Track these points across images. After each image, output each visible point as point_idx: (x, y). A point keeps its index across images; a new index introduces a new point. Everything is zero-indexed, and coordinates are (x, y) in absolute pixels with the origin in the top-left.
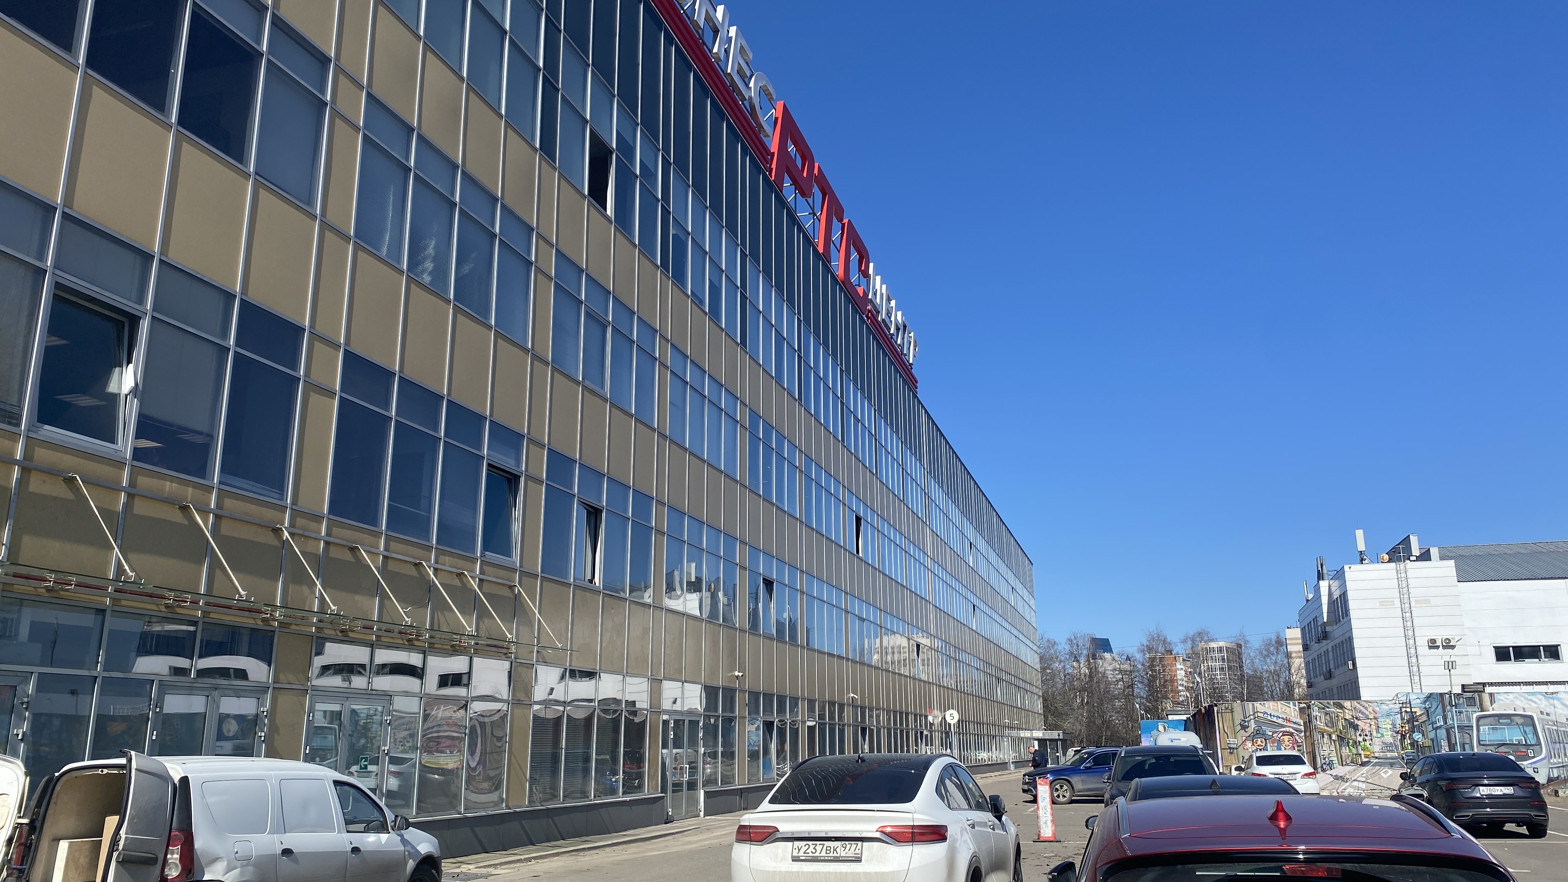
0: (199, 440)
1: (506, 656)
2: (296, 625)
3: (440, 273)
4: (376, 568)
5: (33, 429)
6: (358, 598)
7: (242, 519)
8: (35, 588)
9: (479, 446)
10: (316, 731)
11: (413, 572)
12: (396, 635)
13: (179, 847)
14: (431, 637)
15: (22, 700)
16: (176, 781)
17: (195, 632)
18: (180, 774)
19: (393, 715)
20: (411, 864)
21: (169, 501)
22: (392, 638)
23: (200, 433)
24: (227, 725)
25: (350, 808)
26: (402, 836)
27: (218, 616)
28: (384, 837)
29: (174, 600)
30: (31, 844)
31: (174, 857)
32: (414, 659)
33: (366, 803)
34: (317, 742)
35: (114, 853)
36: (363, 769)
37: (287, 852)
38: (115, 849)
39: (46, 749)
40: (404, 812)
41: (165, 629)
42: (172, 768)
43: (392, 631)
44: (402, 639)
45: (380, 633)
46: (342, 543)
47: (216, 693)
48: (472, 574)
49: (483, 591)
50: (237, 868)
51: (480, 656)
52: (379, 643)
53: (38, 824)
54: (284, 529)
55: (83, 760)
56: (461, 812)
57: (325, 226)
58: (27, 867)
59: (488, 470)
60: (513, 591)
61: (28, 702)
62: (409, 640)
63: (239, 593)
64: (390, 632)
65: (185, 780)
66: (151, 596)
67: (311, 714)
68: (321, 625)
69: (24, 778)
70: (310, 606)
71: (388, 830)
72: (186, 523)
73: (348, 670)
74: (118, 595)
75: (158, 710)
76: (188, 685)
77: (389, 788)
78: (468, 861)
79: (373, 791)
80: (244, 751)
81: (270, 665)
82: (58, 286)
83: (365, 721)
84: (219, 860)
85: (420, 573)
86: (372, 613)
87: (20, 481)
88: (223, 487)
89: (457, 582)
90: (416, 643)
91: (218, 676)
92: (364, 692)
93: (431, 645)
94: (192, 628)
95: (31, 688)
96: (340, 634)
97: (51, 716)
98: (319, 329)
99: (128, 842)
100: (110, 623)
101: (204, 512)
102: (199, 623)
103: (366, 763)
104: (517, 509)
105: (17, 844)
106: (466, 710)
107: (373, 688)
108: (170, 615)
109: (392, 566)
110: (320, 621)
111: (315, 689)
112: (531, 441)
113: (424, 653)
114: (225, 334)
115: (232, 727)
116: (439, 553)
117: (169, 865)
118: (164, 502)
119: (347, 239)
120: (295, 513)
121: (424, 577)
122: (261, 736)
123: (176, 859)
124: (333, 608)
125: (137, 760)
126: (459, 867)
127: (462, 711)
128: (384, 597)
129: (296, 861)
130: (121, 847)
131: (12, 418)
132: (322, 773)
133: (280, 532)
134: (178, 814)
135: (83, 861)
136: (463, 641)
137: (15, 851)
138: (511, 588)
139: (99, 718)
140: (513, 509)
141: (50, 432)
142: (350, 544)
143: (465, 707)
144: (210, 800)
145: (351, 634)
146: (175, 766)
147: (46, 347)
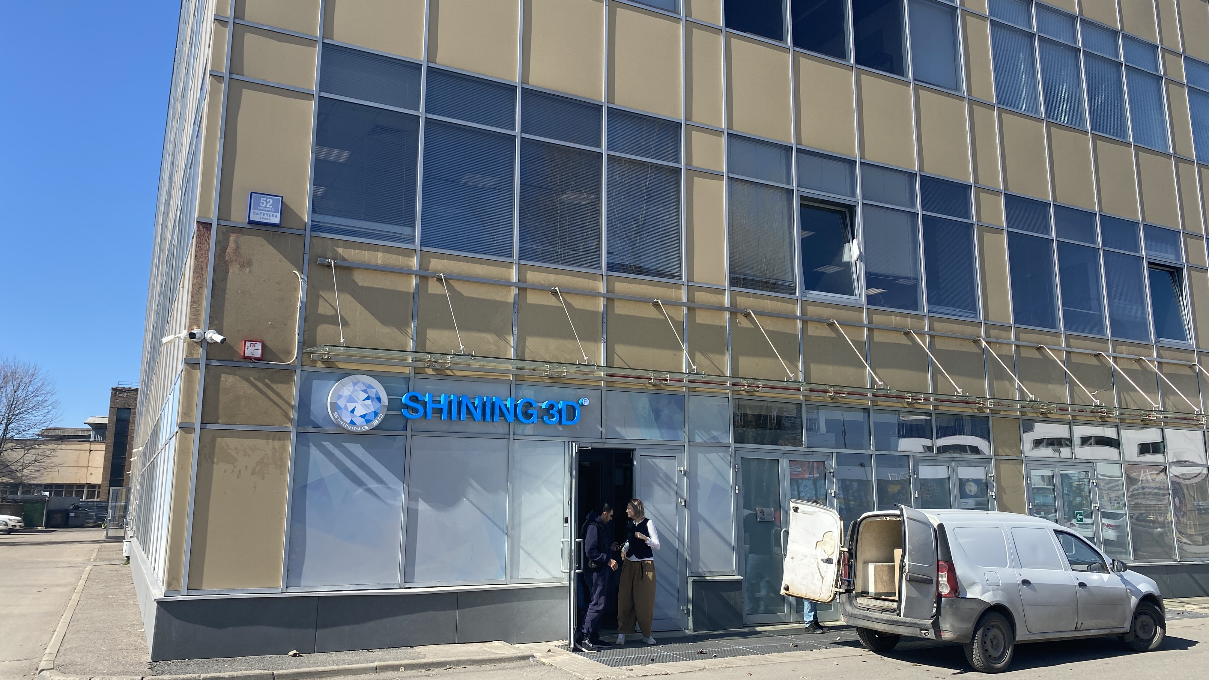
0: (909, 283)
1: (1198, 426)
2: (1004, 411)
3: (1076, 112)
4: (1061, 361)
5: (804, 294)
6: (1050, 386)
7: (949, 336)
8: (823, 397)
9: (1137, 248)
10: (1035, 492)
11: (1094, 362)
12: (1088, 414)
13: (946, 573)
14: (1121, 414)
15: (830, 471)
16: (936, 527)
17: (931, 420)
18: (938, 522)
19: (1098, 479)
20: (1134, 601)
21: (896, 330)
22: (1086, 416)
23: (909, 278)
24: (969, 487)
25: (1074, 552)
26: (1121, 576)
27: (945, 408)
28: (1105, 576)
29: (912, 399)
30: (852, 564)
31: (943, 579)
32: (1110, 433)
33: (1085, 549)
34: (1040, 500)
35: (903, 574)
36: (1079, 521)
37: (1026, 582)
38: (903, 571)
39: (853, 503)
40: (1123, 558)
41: (910, 419)
42: (931, 518)
43: (1085, 411)
44: (1095, 417)
45: (1075, 413)
46: (1030, 345)
47: (953, 464)
48: (1150, 359)
49: (1164, 372)
50: (990, 591)
51: (1170, 427)
52: (1075, 421)
53: (853, 552)
54: (981, 339)
55: (874, 511)
56: (1176, 560)
57: (973, 102)
58: (852, 579)
59: (1149, 267)
60: (1194, 370)
61: (833, 472)
62: (1101, 418)
63: (957, 391)
64: (1083, 412)
65: (941, 526)
66: (897, 398)
67: (1028, 479)
68: (1024, 410)
69: (840, 521)
70: (1012, 395)
71: (1107, 570)
72: (911, 343)
73: (1055, 443)
74: (875, 398)
75: (916, 476)
76: (933, 458)
77: (1105, 537)
78: (1191, 602)
79: (1092, 539)
80: (982, 506)
81: (989, 442)
82: (802, 198)
83: (1078, 483)
84: (975, 584)
85: (1101, 362)
86: (1065, 397)
87: (802, 329)
88: (931, 314)
89: (1137, 367)
90: (1108, 420)
91: (952, 452)
92: (1070, 460)
93: (1122, 421)
94: (929, 418)
95: (833, 463)
96: (1041, 416)
97: (851, 481)
98: (982, 182)
99: (911, 567)
100: (874, 417)
101: (921, 334)
102: (933, 414)
103: (1081, 517)
104: (1184, 297)
105: (844, 564)
106: (1166, 473)
107: (1077, 458)
108: (911, 410)
109: (1075, 359)
110: (1022, 407)
111: (1028, 459)
112: (1187, 235)
113: (1117, 427)
114: (913, 204)
115: (973, 489)
116: (1115, 344)
117: (941, 585)
118: (893, 330)
119: (991, 106)
120: (988, 327)
121: (1105, 366)
122: (992, 495)
123: (945, 581)
124: (1031, 396)
125: (907, 512)
126: (1183, 606)
127: (1162, 474)
128: (1072, 384)
129: (1034, 589)
130: (907, 571)
131: (791, 289)
132: (1044, 524)
133: (979, 342)
134: (941, 549)
135: (886, 578)
136: (1152, 415)
137: (843, 568)
138: (1191, 367)
139: (878, 481)
140: (1181, 298)
141: (815, 295)
142: (1036, 345)
143: (1164, 470)
144: (962, 541)
145: (1049, 415)
146: (933, 516)
147: (802, 239)
